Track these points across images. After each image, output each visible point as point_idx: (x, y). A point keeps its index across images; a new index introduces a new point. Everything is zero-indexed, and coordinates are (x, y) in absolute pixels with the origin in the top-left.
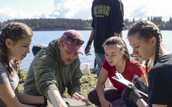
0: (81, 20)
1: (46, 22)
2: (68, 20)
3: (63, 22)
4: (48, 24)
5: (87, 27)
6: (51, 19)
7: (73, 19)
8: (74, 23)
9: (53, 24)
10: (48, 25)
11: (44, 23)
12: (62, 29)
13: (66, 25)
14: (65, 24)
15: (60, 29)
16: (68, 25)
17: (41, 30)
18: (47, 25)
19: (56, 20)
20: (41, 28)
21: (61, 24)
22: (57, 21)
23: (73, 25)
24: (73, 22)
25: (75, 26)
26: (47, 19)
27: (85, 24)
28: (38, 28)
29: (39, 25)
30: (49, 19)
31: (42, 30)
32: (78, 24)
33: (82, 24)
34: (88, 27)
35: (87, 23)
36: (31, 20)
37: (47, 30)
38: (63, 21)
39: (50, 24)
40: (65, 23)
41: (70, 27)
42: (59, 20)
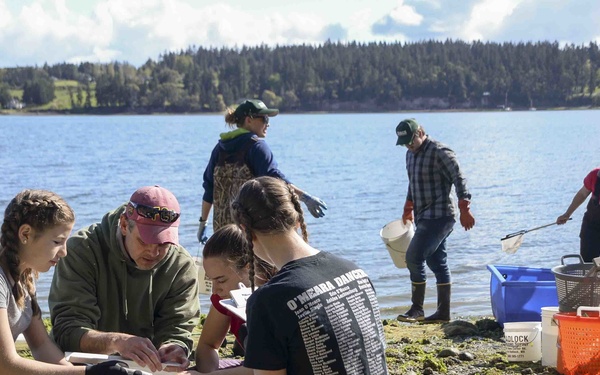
0: (557, 45)
1: (357, 64)
2: (478, 49)
3: (451, 64)
4: (369, 75)
5: (586, 89)
6: (383, 46)
7: (508, 46)
8: (512, 65)
9: (396, 73)
10: (366, 79)
11: (347, 69)
12: (442, 102)
13: (468, 78)
14: (463, 76)
15: (432, 100)
16: (474, 78)
17: (330, 111)
18: (359, 81)
19: (412, 49)
20: (328, 96)
21: (440, 75)
22: (416, 58)
23: (505, 82)
24: (506, 63)
25: (516, 85)
26: (363, 48)
27: (576, 72)
28: (315, 96)
29: (322, 82)
30: (372, 46)
31: (335, 106)
32: (532, 71)
33: (557, 70)
34: (591, 90)
35: (588, 64)
36: (281, 51)
37: (363, 105)
38: (451, 57)
39: (377, 75)
40: (460, 68)
41: (489, 88)
42: (430, 52)
